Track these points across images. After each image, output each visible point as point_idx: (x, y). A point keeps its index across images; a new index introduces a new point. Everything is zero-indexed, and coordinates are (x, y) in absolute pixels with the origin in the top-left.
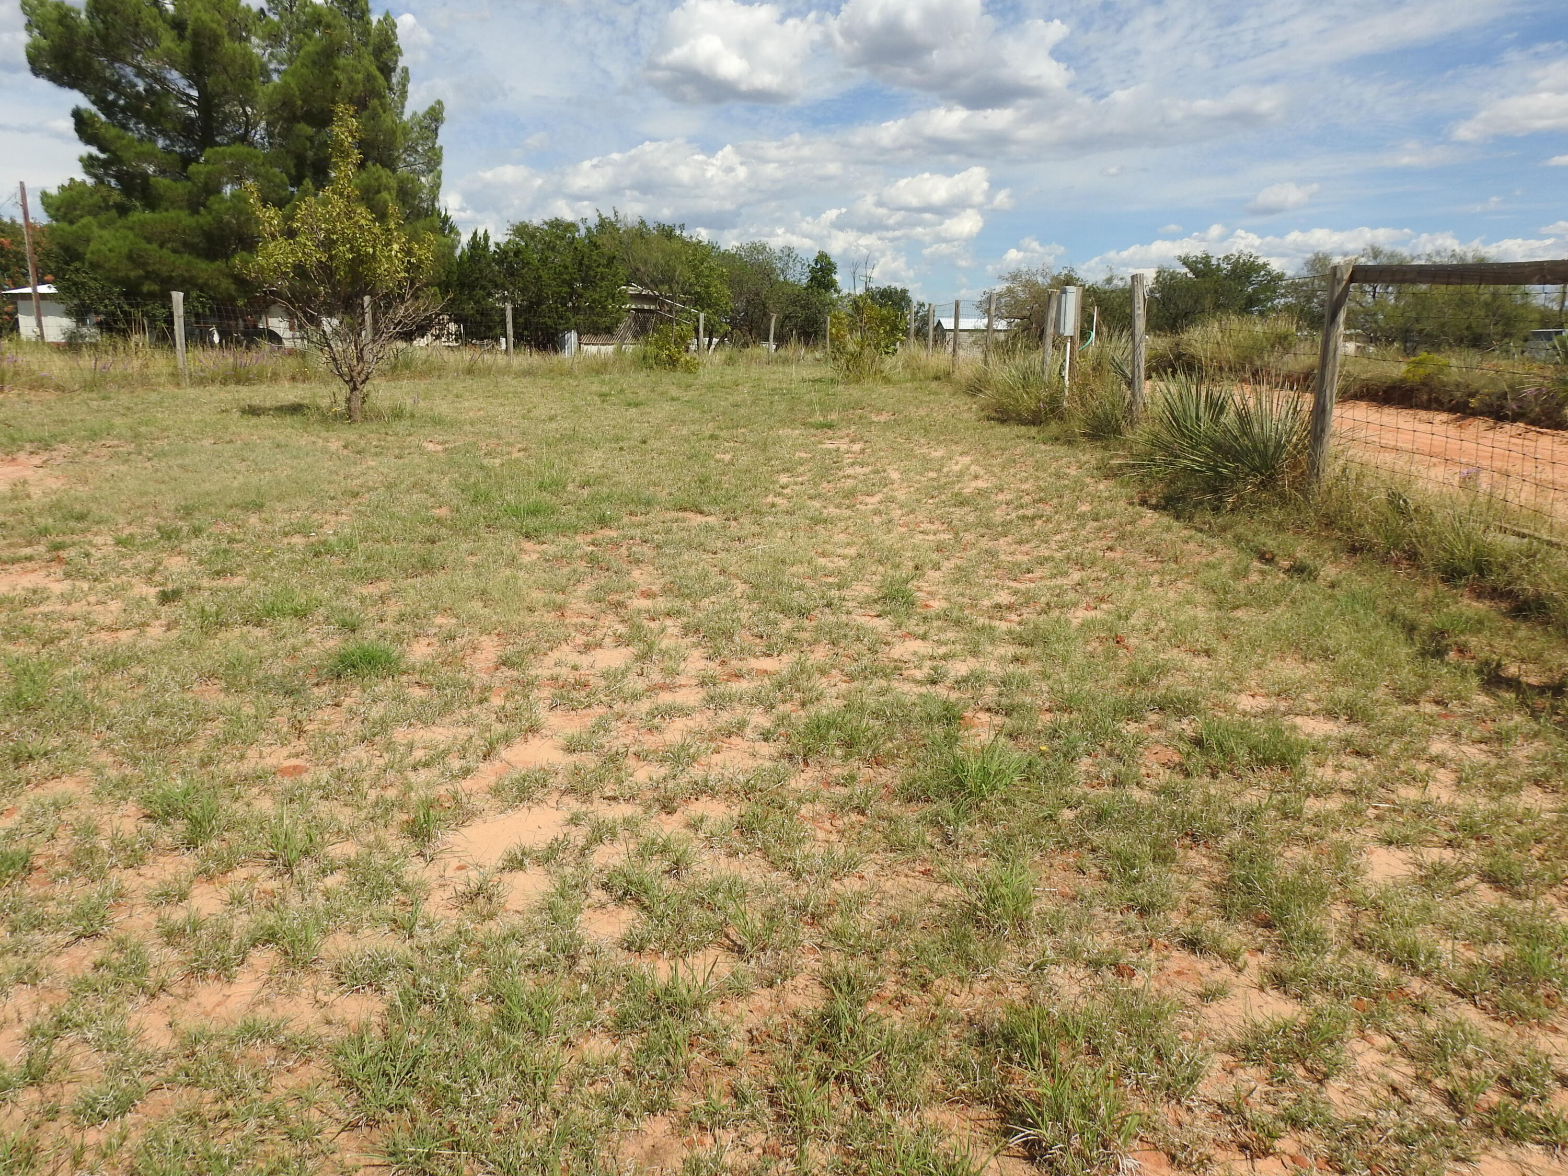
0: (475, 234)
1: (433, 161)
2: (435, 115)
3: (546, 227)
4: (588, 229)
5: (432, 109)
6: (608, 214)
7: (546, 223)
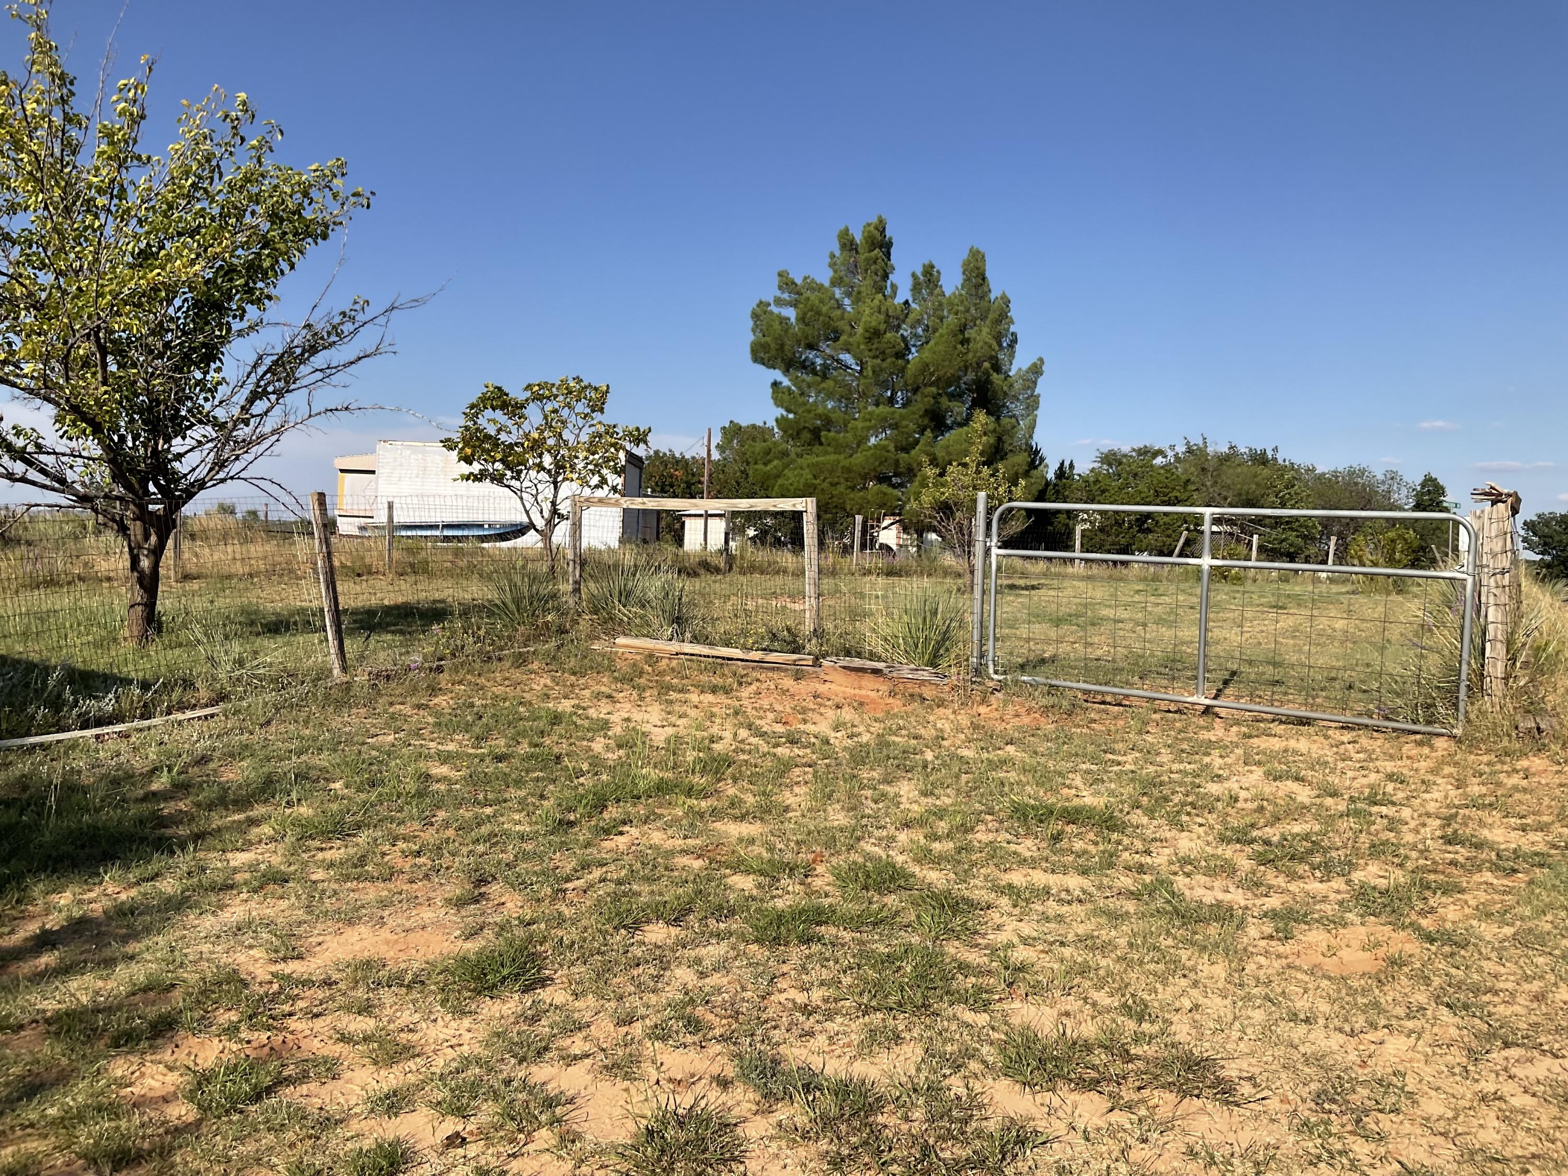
0: (1062, 464)
1: (1033, 404)
2: (1036, 370)
3: (1134, 454)
4: (1176, 455)
5: (1035, 365)
6: (1196, 440)
7: (1134, 450)
